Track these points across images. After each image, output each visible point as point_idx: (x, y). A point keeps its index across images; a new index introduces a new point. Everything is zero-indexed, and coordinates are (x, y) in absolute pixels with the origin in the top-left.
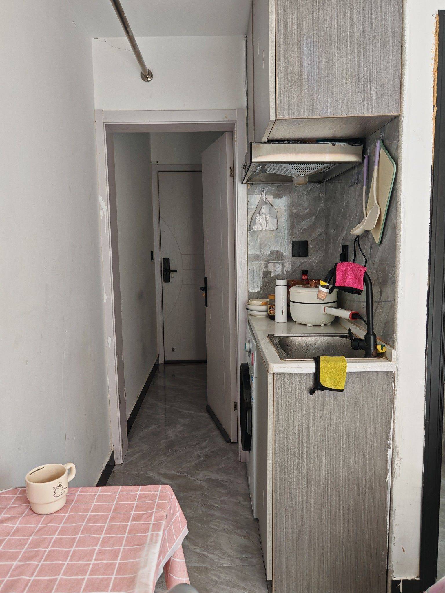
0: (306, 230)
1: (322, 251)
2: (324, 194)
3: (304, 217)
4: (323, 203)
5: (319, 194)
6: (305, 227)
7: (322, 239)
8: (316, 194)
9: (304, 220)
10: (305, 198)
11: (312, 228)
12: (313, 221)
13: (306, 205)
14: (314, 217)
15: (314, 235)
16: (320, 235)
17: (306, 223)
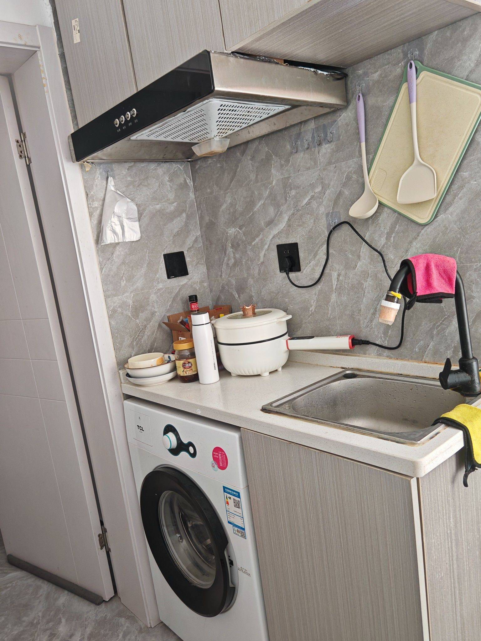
0: (178, 234)
1: (202, 264)
2: (191, 180)
3: (172, 217)
4: (192, 191)
5: (185, 180)
6: (176, 230)
7: (200, 247)
8: (182, 180)
9: (172, 220)
10: (168, 186)
11: (184, 231)
12: (184, 220)
13: (171, 196)
14: (184, 215)
15: (189, 241)
16: (196, 241)
17: (177, 224)
